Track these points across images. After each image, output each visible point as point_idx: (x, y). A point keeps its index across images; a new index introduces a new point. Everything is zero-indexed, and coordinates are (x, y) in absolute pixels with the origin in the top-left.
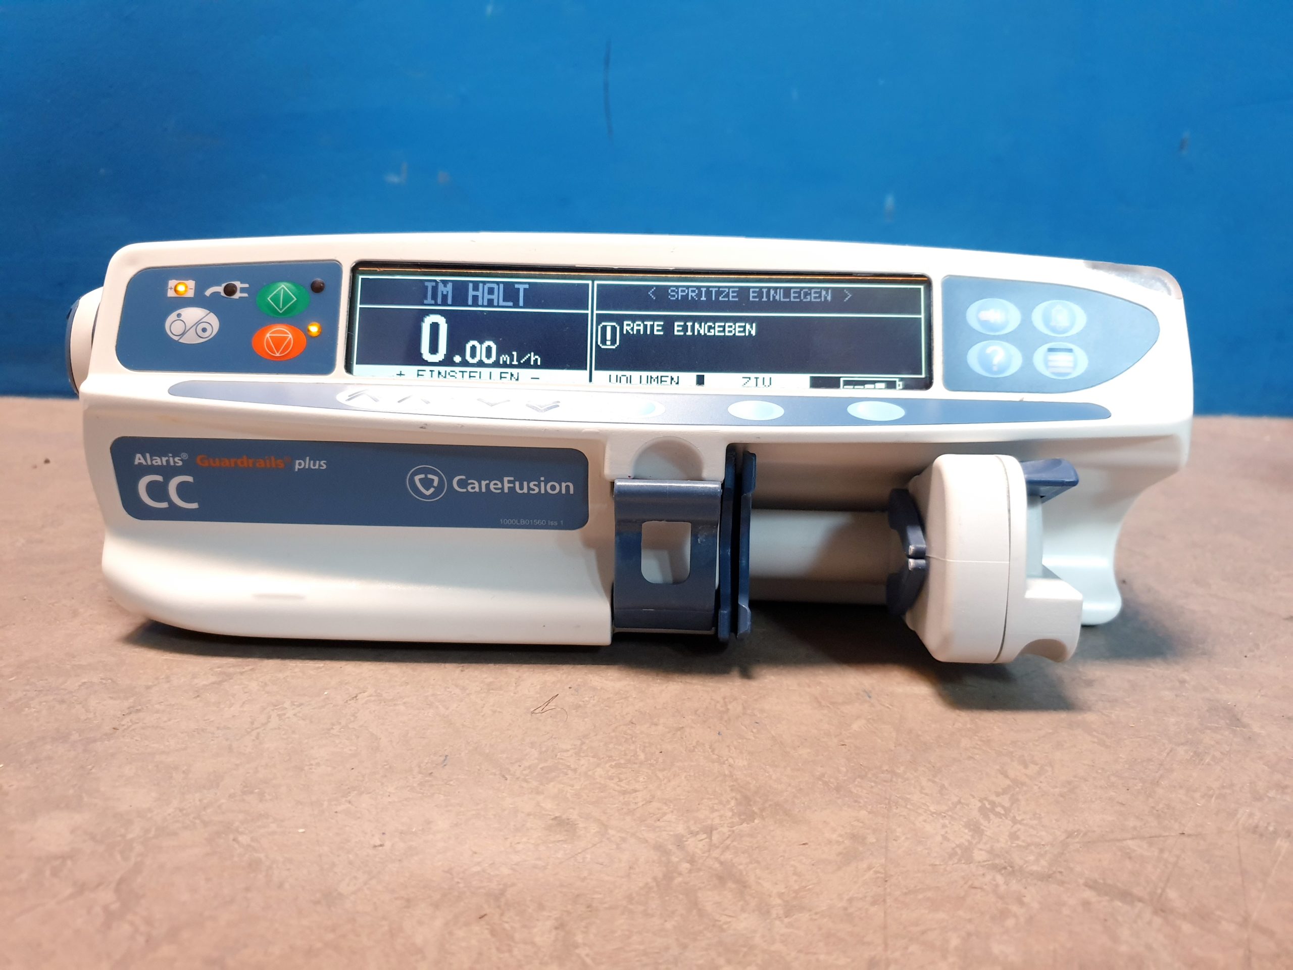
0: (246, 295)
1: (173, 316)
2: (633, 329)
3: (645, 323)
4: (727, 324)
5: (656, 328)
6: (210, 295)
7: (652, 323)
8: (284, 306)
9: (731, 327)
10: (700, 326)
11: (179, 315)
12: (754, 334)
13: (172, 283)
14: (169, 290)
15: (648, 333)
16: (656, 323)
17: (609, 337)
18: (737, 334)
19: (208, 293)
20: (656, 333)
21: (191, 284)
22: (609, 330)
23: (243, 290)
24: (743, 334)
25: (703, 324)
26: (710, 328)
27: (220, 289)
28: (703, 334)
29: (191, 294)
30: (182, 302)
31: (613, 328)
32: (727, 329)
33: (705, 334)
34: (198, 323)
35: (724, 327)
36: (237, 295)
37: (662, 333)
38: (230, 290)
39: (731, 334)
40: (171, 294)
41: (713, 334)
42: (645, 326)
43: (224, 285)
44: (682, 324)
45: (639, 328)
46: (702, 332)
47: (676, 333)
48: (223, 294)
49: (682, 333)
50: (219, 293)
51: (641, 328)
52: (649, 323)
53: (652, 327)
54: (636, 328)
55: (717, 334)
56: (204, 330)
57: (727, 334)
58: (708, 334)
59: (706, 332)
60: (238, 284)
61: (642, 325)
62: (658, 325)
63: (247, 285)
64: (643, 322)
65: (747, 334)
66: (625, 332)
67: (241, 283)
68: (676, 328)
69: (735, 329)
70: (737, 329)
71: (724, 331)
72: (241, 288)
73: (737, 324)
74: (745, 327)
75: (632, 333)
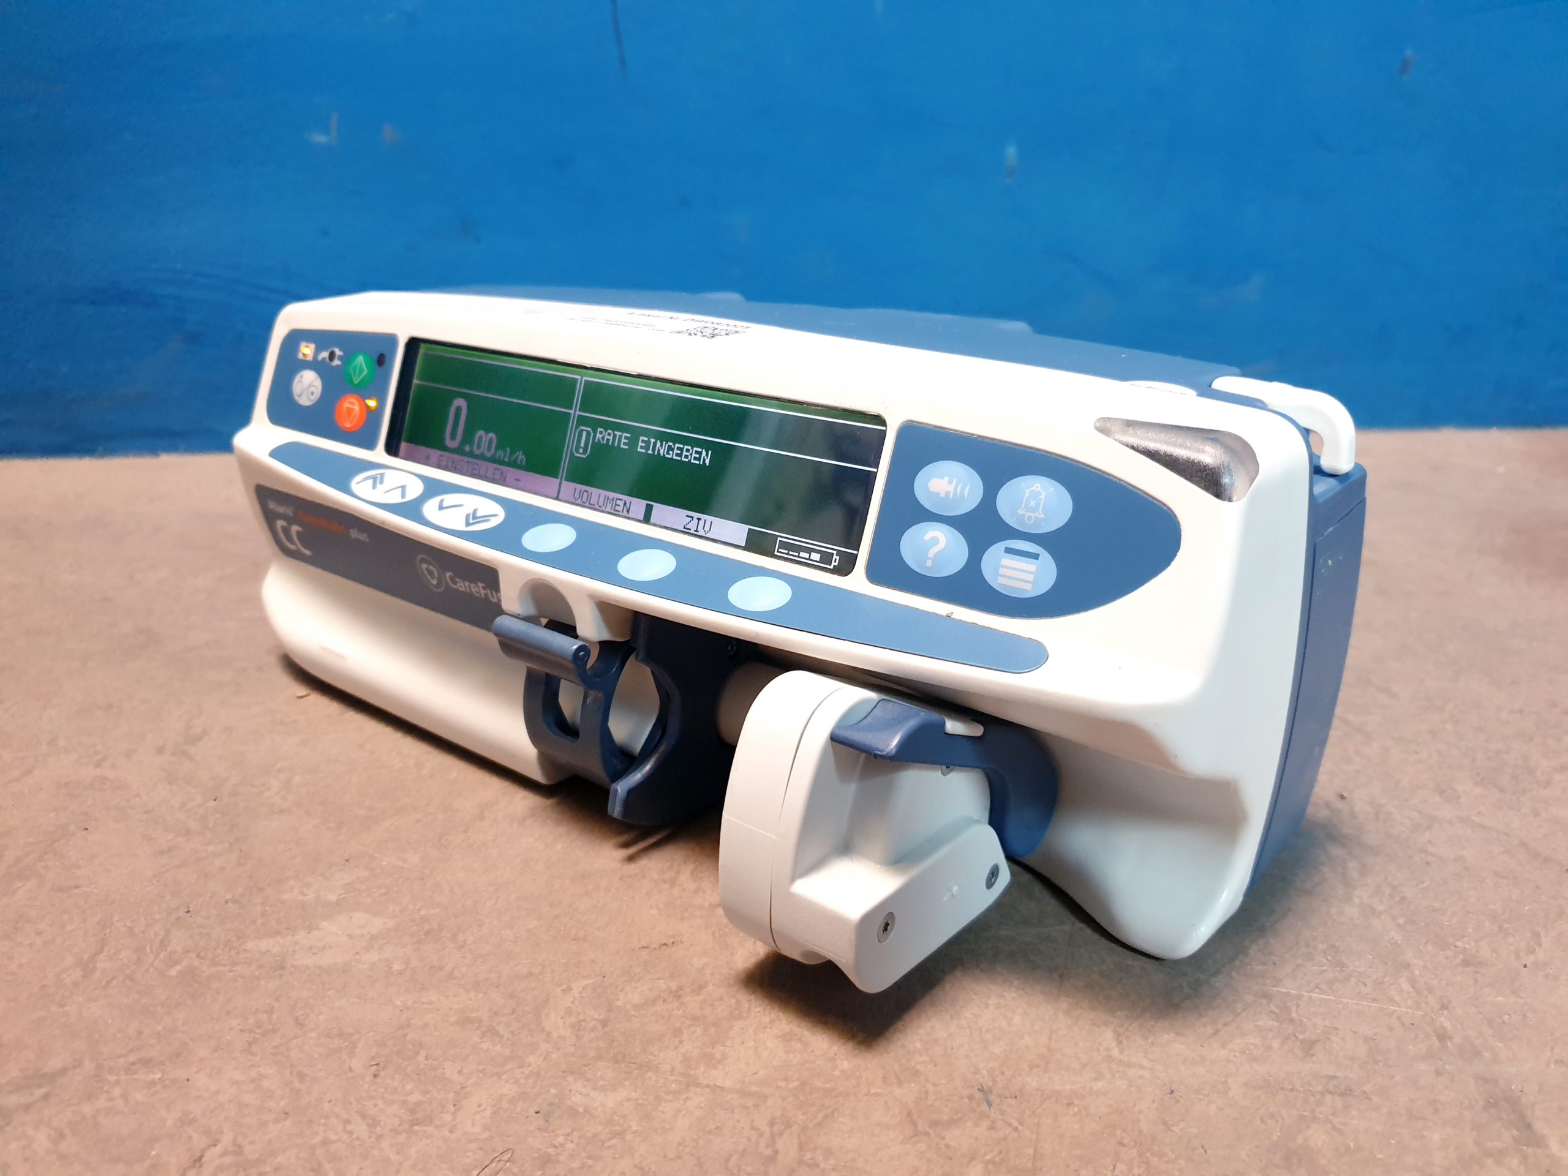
2: (603, 438)
3: (616, 432)
4: (686, 447)
5: (623, 440)
7: (621, 434)
9: (688, 450)
10: (661, 445)
12: (707, 465)
15: (616, 445)
16: (625, 434)
17: (582, 445)
18: (693, 461)
20: (622, 446)
22: (584, 434)
24: (697, 462)
25: (664, 443)
26: (670, 449)
28: (662, 455)
31: (588, 433)
32: (685, 453)
33: (664, 455)
35: (681, 449)
37: (626, 447)
39: (687, 460)
41: (670, 456)
42: (615, 436)
44: (646, 439)
45: (609, 437)
46: (661, 452)
47: (639, 450)
49: (644, 451)
51: (611, 438)
52: (618, 433)
53: (620, 437)
54: (607, 437)
55: (675, 457)
57: (683, 459)
58: (667, 456)
59: (665, 453)
61: (612, 434)
62: (626, 438)
64: (613, 432)
65: (701, 463)
66: (596, 441)
68: (640, 444)
69: (691, 454)
70: (694, 455)
71: (680, 455)
73: (695, 449)
74: (700, 453)
75: (602, 442)
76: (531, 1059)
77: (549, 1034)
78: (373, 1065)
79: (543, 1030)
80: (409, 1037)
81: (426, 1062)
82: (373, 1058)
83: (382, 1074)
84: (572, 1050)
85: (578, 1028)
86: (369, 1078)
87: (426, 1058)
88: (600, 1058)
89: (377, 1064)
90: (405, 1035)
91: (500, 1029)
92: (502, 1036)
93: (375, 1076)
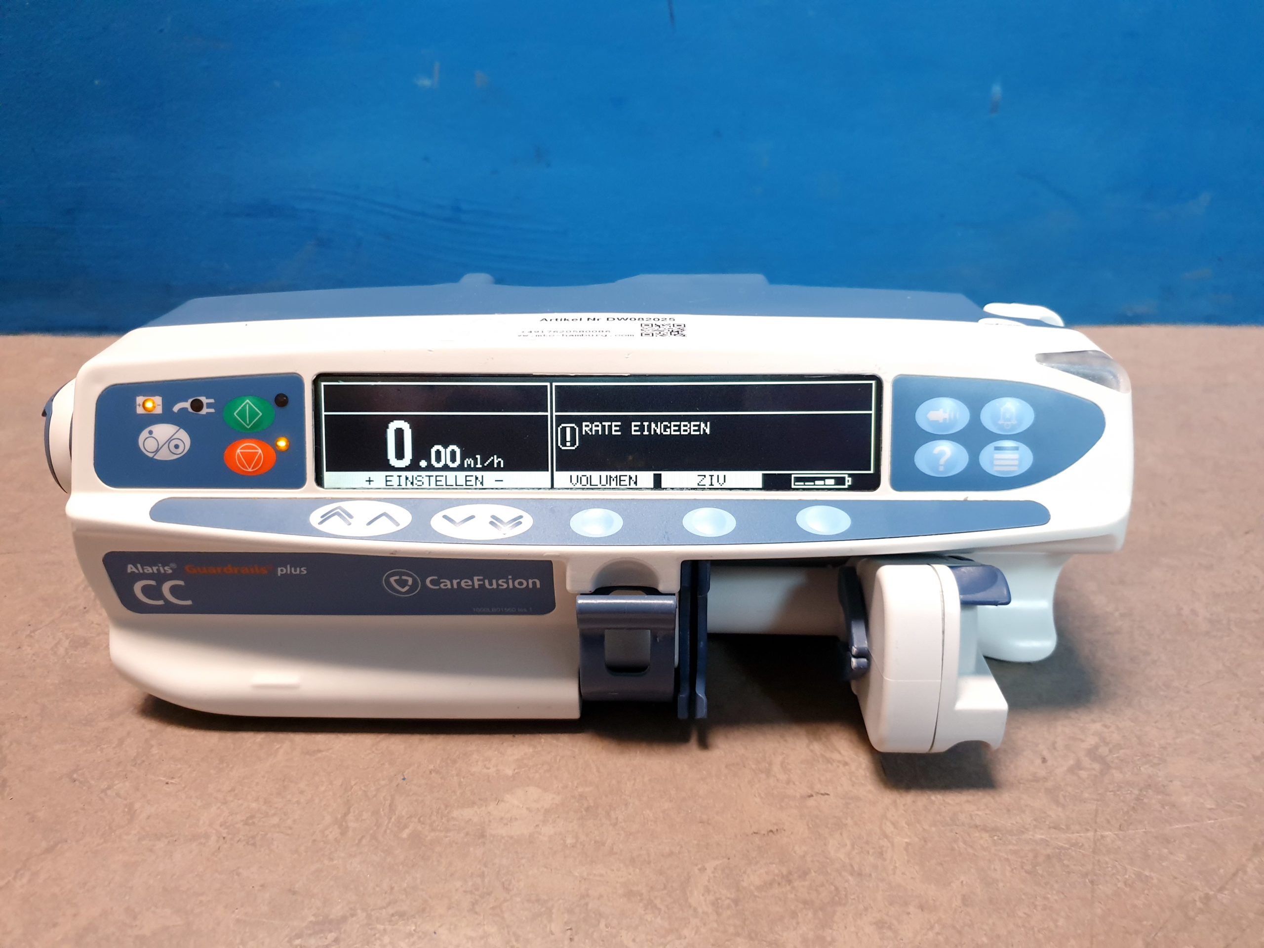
0: (212, 410)
1: (144, 434)
2: (591, 430)
3: (604, 423)
4: (683, 423)
5: (614, 428)
6: (179, 411)
7: (610, 423)
8: (250, 422)
9: (685, 426)
10: (657, 426)
11: (151, 432)
12: (708, 433)
13: (140, 400)
14: (138, 407)
15: (607, 433)
16: (614, 424)
17: (568, 438)
18: (692, 433)
19: (176, 409)
20: (614, 433)
21: (158, 400)
22: (568, 430)
23: (209, 406)
24: (698, 433)
25: (659, 423)
26: (666, 427)
27: (187, 405)
28: (659, 433)
29: (159, 410)
30: (151, 419)
31: (572, 429)
32: (683, 428)
33: (661, 433)
34: (169, 440)
35: (679, 426)
36: (205, 411)
37: (619, 433)
38: (197, 406)
39: (686, 433)
40: (140, 410)
41: (668, 433)
42: (603, 427)
43: (190, 401)
44: (639, 423)
45: (597, 428)
46: (658, 431)
47: (633, 433)
48: (190, 410)
49: (639, 433)
50: (186, 409)
51: (600, 428)
52: (607, 424)
53: (610, 427)
54: (594, 429)
55: (673, 433)
56: (177, 447)
57: (683, 433)
58: (665, 433)
59: (662, 432)
60: (204, 400)
61: (600, 425)
62: (616, 426)
63: (212, 401)
64: (601, 423)
65: (702, 433)
66: (584, 433)
67: (207, 398)
68: (633, 428)
69: (690, 428)
70: (693, 428)
71: (679, 430)
72: (207, 403)
73: (693, 423)
74: (699, 426)
75: (590, 433)
76: (686, 932)
77: (695, 910)
78: (568, 929)
79: (690, 906)
80: (590, 906)
81: (607, 930)
82: (566, 923)
83: (576, 938)
84: (715, 925)
85: (715, 904)
86: (567, 942)
87: (607, 926)
88: (738, 934)
89: (571, 929)
90: (587, 904)
91: (657, 902)
92: (660, 910)
93: (571, 940)
